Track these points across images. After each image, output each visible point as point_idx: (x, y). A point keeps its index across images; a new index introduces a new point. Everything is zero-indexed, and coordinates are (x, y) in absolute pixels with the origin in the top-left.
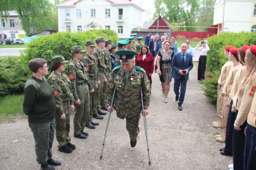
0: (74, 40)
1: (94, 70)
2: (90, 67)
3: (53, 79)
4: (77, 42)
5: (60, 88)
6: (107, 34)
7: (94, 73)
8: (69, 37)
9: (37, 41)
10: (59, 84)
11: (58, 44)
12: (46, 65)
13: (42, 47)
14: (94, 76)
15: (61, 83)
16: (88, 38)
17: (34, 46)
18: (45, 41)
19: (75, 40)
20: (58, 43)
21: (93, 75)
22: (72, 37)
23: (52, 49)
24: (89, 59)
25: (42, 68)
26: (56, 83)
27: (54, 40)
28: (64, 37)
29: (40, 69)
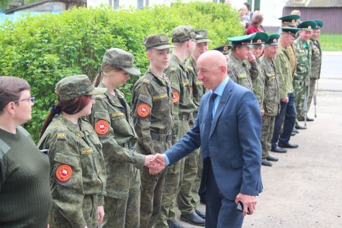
0: (117, 32)
1: (165, 115)
2: (157, 104)
3: (61, 136)
4: (126, 36)
5: (76, 161)
6: (210, 17)
7: (166, 122)
8: (105, 21)
9: (19, 30)
10: (74, 149)
11: (74, 40)
12: (27, 94)
13: (30, 46)
14: (165, 131)
15: (80, 146)
16: (158, 27)
17: (10, 43)
18: (39, 31)
19: (121, 29)
20: (75, 36)
21: (162, 127)
22: (112, 21)
23: (58, 51)
24: (154, 84)
25: (17, 103)
26: (67, 148)
27: (64, 28)
28: (90, 20)
29: (9, 106)
